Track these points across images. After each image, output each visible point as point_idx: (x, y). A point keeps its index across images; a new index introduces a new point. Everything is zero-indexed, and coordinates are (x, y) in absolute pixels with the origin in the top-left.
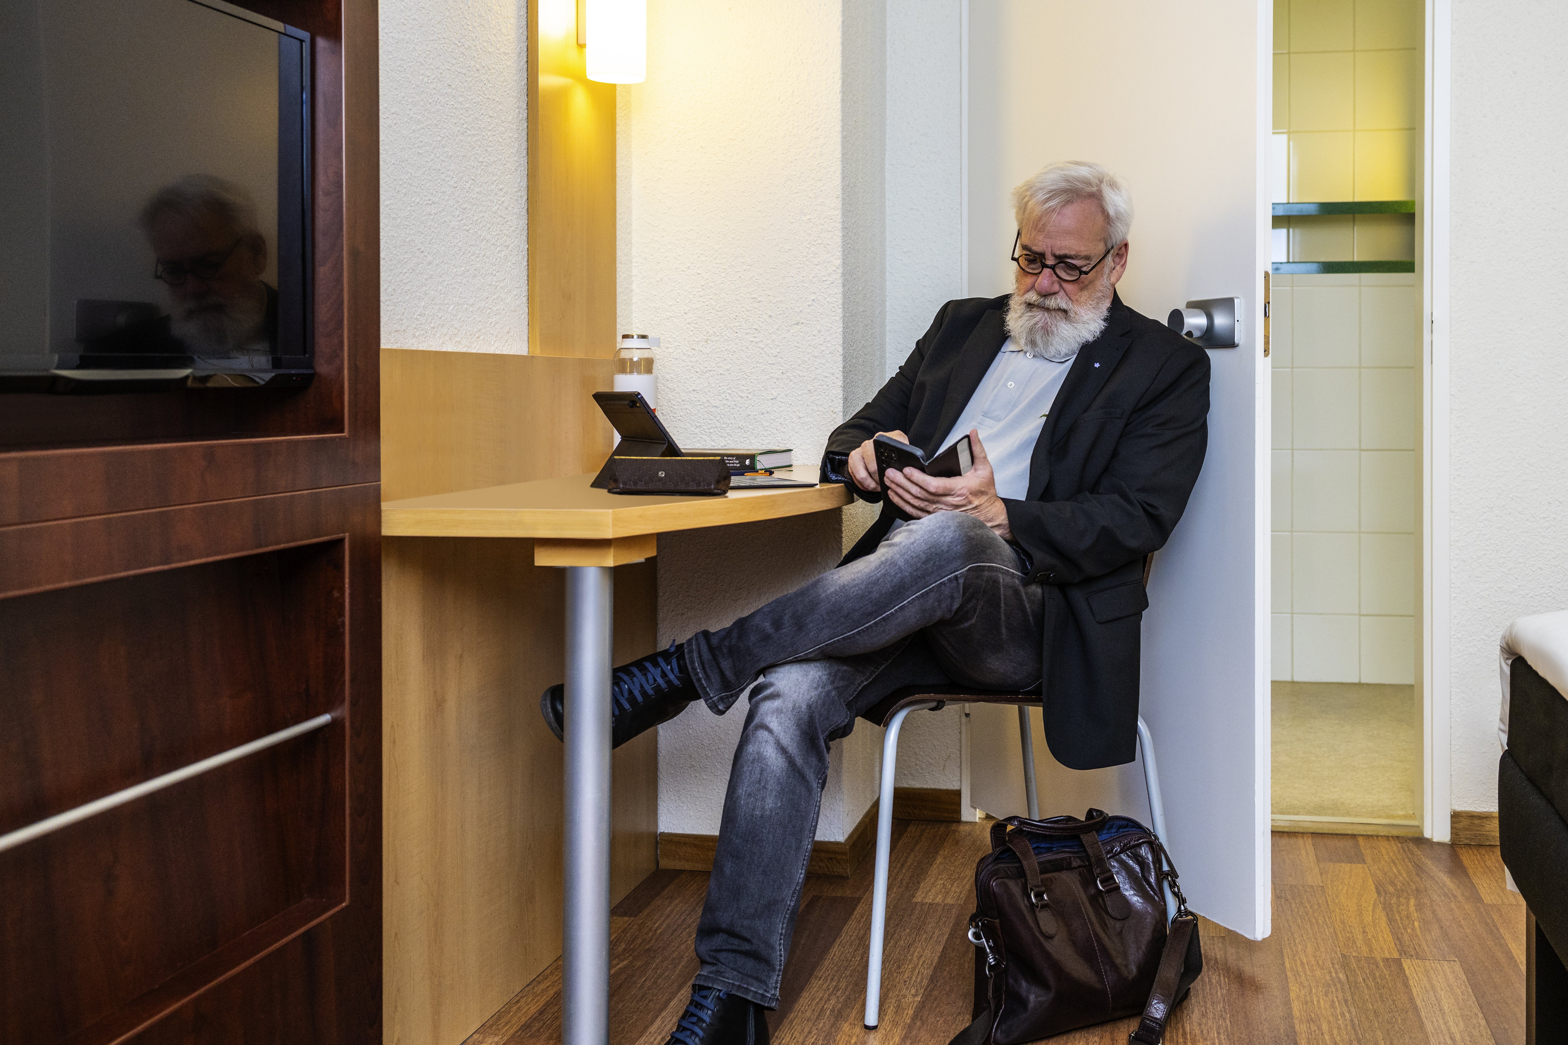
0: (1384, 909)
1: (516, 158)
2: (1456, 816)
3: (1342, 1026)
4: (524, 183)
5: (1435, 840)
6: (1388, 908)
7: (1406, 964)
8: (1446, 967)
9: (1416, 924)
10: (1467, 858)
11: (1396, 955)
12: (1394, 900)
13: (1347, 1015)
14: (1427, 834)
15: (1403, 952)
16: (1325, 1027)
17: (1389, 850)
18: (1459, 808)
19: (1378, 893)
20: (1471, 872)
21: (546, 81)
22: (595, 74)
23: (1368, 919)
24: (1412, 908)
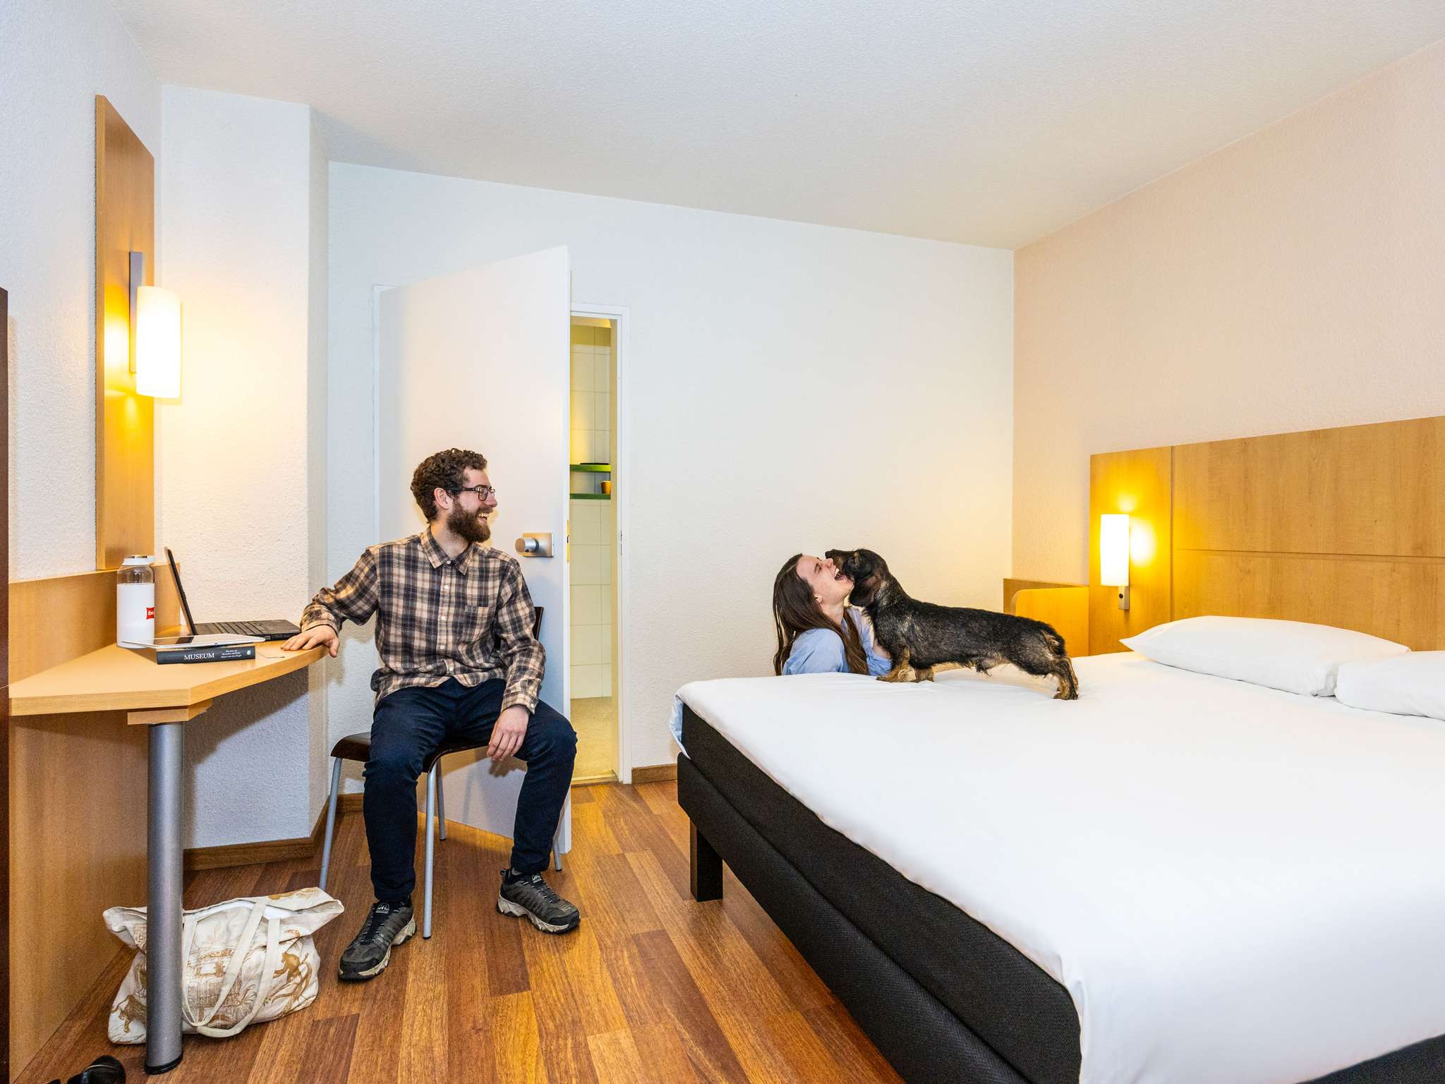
0: (610, 826)
1: (88, 445)
2: (634, 771)
3: (606, 898)
4: (93, 460)
5: (624, 783)
6: (611, 825)
7: (627, 855)
8: (645, 854)
9: (627, 832)
10: (641, 791)
11: (622, 852)
12: (613, 821)
13: (607, 891)
14: (620, 780)
15: (624, 849)
16: (597, 900)
17: (604, 791)
18: (635, 767)
19: (605, 818)
20: (644, 798)
21: (109, 393)
22: (142, 390)
23: (604, 833)
24: (622, 823)
